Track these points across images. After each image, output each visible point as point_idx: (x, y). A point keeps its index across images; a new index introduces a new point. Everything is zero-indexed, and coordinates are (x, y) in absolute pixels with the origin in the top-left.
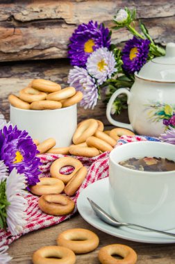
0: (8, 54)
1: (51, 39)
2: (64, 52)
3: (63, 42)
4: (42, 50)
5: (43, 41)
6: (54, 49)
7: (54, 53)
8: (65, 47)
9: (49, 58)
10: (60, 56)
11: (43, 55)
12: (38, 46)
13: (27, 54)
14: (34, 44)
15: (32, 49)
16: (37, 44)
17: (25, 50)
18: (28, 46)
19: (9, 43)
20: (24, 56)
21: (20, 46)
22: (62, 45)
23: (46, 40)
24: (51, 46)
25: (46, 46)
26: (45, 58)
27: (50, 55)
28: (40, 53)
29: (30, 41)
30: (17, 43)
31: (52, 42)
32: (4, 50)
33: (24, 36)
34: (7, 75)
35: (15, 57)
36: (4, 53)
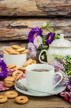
0: (8, 37)
1: (23, 33)
2: (27, 37)
3: (27, 34)
4: (19, 36)
5: (20, 33)
6: (24, 36)
7: (24, 38)
8: (28, 35)
9: (22, 39)
10: (26, 39)
11: (20, 38)
12: (18, 35)
13: (14, 38)
14: (17, 35)
15: (16, 36)
16: (18, 34)
17: (14, 36)
18: (15, 35)
19: (8, 34)
20: (13, 38)
21: (12, 35)
22: (26, 35)
23: (21, 33)
24: (23, 35)
25: (21, 35)
26: (21, 39)
27: (22, 38)
28: (19, 37)
29: (16, 33)
30: (11, 34)
31: (23, 34)
32: (7, 36)
33: (13, 31)
34: (8, 45)
35: (10, 39)
36: (7, 37)
